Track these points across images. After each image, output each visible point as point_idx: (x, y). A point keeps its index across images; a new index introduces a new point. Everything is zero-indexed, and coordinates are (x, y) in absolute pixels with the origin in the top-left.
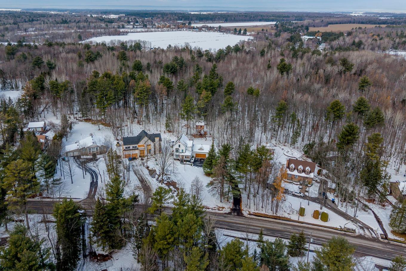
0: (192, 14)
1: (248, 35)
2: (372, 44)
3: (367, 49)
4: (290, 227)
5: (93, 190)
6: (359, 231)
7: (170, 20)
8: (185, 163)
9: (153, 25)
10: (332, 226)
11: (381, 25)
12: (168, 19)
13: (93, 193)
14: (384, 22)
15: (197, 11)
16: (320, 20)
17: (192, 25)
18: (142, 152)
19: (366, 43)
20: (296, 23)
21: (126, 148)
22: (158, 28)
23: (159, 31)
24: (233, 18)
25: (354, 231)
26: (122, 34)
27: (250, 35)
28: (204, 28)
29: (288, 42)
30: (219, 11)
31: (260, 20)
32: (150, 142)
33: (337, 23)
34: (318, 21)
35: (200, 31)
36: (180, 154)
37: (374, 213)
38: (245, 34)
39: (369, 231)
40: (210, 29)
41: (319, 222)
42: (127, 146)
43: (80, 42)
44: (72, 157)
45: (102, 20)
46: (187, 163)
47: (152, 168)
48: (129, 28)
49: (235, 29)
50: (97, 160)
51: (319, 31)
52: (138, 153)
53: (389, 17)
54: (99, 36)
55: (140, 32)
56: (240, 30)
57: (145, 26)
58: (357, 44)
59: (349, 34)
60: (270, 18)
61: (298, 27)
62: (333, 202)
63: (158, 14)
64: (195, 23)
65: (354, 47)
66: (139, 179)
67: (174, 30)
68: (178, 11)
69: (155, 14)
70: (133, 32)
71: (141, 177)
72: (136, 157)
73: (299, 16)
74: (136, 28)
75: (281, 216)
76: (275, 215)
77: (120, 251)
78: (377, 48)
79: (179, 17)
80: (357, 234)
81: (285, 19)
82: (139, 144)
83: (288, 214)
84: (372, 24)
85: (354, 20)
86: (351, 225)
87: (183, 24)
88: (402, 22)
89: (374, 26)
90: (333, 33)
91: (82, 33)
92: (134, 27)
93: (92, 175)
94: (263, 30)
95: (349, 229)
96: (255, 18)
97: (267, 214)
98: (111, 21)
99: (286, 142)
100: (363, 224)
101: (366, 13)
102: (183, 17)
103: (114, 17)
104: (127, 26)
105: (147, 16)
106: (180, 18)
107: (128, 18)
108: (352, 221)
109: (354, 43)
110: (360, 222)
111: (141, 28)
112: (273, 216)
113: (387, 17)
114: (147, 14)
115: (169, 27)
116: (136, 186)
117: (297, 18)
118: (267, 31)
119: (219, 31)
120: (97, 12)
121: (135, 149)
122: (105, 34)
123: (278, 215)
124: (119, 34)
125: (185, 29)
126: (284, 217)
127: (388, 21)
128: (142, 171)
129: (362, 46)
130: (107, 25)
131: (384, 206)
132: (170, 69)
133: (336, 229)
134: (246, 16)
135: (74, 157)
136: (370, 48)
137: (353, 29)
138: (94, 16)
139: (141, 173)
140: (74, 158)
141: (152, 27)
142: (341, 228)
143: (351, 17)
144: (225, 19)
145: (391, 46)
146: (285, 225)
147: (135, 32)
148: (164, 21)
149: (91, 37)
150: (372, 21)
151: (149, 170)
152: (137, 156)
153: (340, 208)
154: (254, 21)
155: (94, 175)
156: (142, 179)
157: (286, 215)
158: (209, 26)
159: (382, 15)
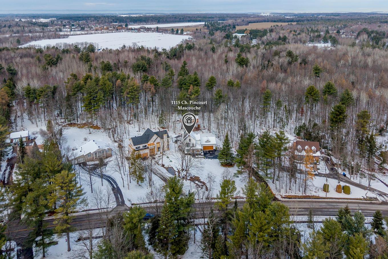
0: (124, 17)
1: (185, 35)
2: (294, 39)
3: (292, 42)
4: (324, 204)
5: (119, 196)
6: (381, 199)
7: (105, 22)
8: (197, 156)
9: (91, 28)
10: (356, 197)
11: (292, 23)
12: (103, 22)
13: (120, 199)
14: (292, 21)
15: (126, 14)
16: (241, 20)
17: (130, 27)
18: (152, 151)
19: (289, 38)
20: (222, 23)
21: (137, 148)
22: (96, 30)
23: (99, 33)
24: (165, 20)
25: (376, 199)
26: (63, 37)
27: (187, 34)
28: (141, 29)
29: (226, 40)
30: (147, 14)
31: (189, 21)
32: (159, 140)
33: (255, 22)
34: (239, 21)
35: (139, 32)
36: (192, 148)
37: (381, 181)
38: (182, 33)
39: (383, 197)
40: (148, 30)
41: (343, 195)
42: (137, 146)
43: (20, 47)
44: (76, 164)
45: (35, 24)
46: (199, 156)
47: (168, 166)
48: (66, 31)
49: (173, 30)
50: (106, 165)
51: (246, 29)
52: (148, 152)
53: (292, 16)
54: (38, 40)
55: (80, 35)
56: (177, 31)
57: (83, 29)
58: (282, 38)
59: (271, 31)
60: (197, 19)
61: (226, 26)
62: (345, 175)
63: (92, 17)
64: (131, 25)
65: (280, 41)
66: (161, 178)
67: (113, 31)
68: (107, 14)
69: (88, 17)
70: (72, 35)
71: (162, 176)
72: (147, 157)
73: (222, 17)
74: (74, 31)
75: (310, 195)
76: (304, 195)
77: (183, 256)
78: (299, 42)
79: (113, 20)
80: (381, 201)
81: (211, 19)
82: (149, 143)
83: (315, 192)
84: (283, 22)
85: (268, 19)
86: (371, 195)
87: (120, 26)
88: (305, 20)
89: (287, 23)
90: (259, 30)
91: (19, 37)
92: (71, 30)
93: (109, 181)
94: (197, 29)
95: (371, 198)
96: (184, 19)
97: (298, 195)
98: (45, 25)
99: (274, 127)
100: (379, 191)
101: (273, 13)
102: (117, 19)
103: (46, 21)
104: (65, 29)
105: (80, 19)
106: (115, 20)
107: (62, 22)
108: (369, 190)
109: (280, 38)
110: (376, 190)
111: (79, 30)
112: (303, 196)
113: (290, 16)
114: (80, 17)
115: (108, 29)
116: (161, 186)
117: (220, 19)
118: (200, 30)
119: (157, 31)
120: (24, 17)
121: (145, 148)
122: (44, 37)
123: (308, 195)
124: (59, 37)
125: (124, 31)
126: (313, 196)
127: (294, 20)
128: (159, 170)
129: (287, 40)
130: (43, 29)
131: (384, 173)
132: (141, 68)
133: (360, 199)
134: (175, 18)
135: (79, 164)
136: (293, 41)
137: (272, 26)
138: (23, 20)
139: (160, 172)
140: (80, 166)
141: (90, 30)
142: (364, 198)
143: (262, 16)
144: (157, 21)
145: (308, 39)
146: (320, 203)
147: (75, 35)
148: (99, 24)
149: (30, 41)
150: (282, 20)
151: (165, 168)
152: (148, 155)
153: (353, 180)
154: (183, 22)
155: (111, 180)
156: (164, 177)
157: (314, 194)
158: (147, 27)
159: (286, 14)
